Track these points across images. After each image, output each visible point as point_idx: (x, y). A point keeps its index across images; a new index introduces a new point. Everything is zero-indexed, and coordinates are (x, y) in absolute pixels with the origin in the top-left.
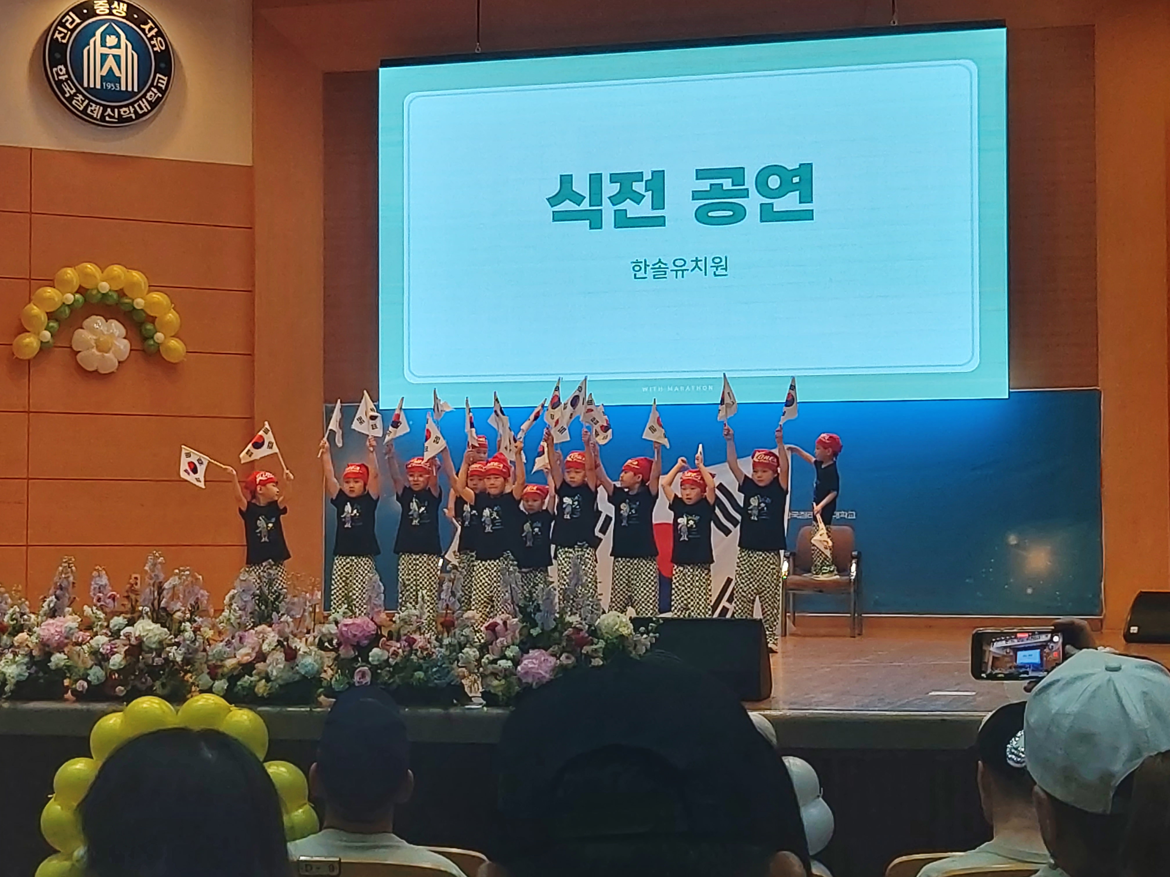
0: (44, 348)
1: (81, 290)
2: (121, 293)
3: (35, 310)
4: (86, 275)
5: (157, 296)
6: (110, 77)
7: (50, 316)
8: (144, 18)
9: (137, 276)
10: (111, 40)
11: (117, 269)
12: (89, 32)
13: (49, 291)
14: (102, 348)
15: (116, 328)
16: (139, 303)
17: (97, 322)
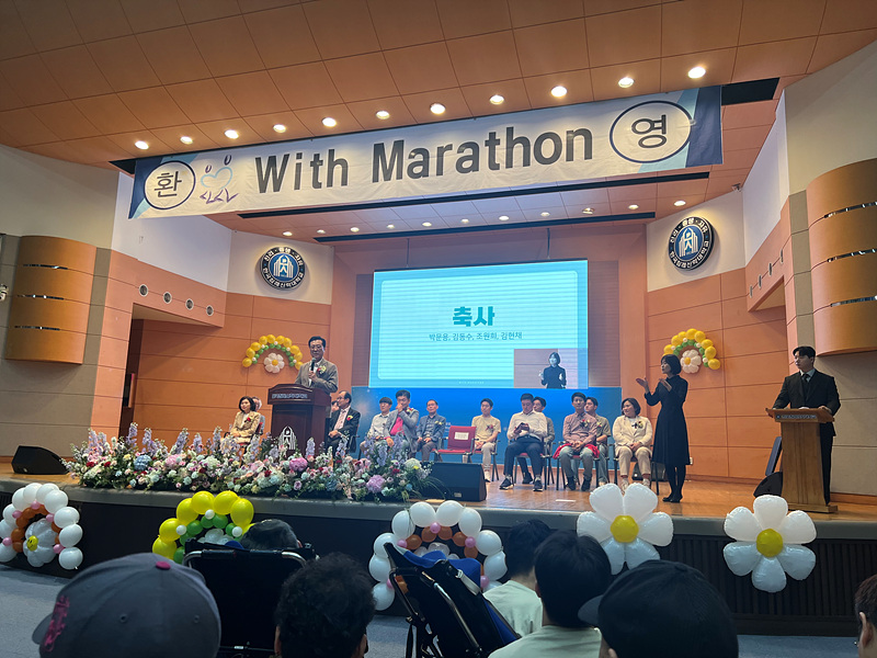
0: (253, 364)
1: (268, 344)
2: (282, 345)
3: (251, 350)
4: (270, 339)
5: (295, 347)
6: (283, 273)
7: (256, 352)
8: (296, 254)
9: (288, 339)
10: (284, 261)
11: (281, 337)
12: (277, 257)
13: (256, 344)
14: (274, 364)
15: (280, 357)
16: (288, 349)
17: (273, 355)
